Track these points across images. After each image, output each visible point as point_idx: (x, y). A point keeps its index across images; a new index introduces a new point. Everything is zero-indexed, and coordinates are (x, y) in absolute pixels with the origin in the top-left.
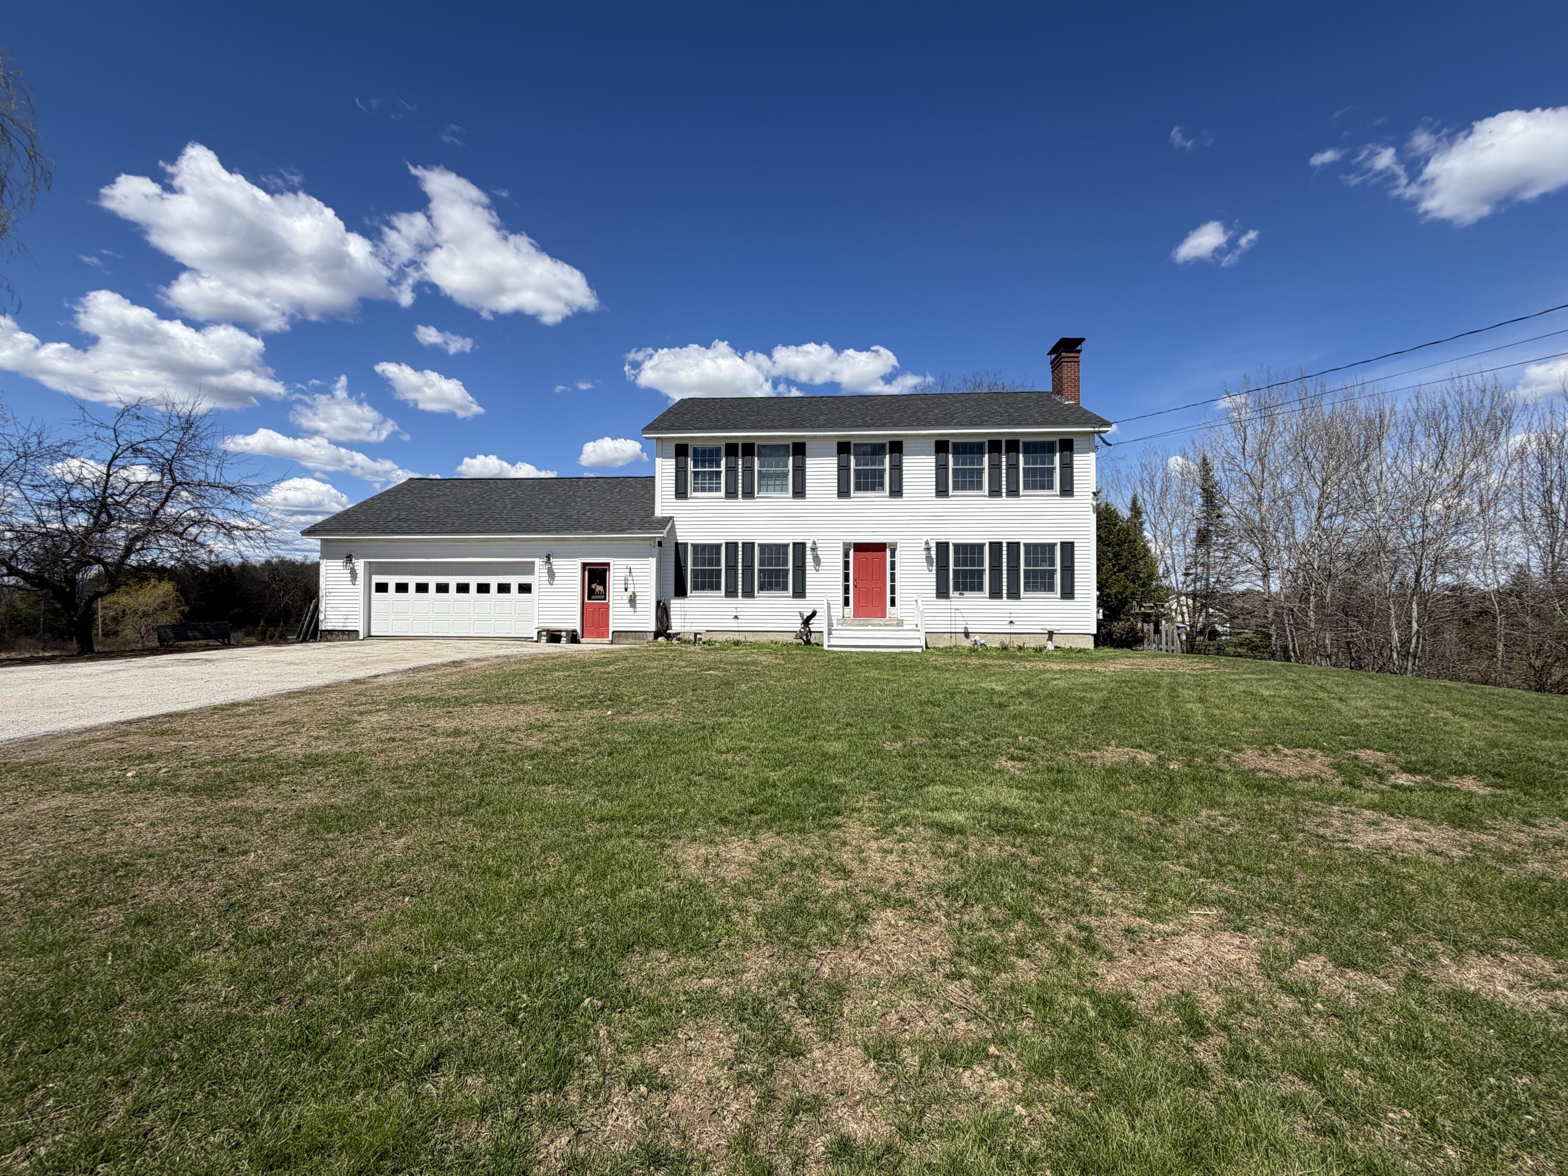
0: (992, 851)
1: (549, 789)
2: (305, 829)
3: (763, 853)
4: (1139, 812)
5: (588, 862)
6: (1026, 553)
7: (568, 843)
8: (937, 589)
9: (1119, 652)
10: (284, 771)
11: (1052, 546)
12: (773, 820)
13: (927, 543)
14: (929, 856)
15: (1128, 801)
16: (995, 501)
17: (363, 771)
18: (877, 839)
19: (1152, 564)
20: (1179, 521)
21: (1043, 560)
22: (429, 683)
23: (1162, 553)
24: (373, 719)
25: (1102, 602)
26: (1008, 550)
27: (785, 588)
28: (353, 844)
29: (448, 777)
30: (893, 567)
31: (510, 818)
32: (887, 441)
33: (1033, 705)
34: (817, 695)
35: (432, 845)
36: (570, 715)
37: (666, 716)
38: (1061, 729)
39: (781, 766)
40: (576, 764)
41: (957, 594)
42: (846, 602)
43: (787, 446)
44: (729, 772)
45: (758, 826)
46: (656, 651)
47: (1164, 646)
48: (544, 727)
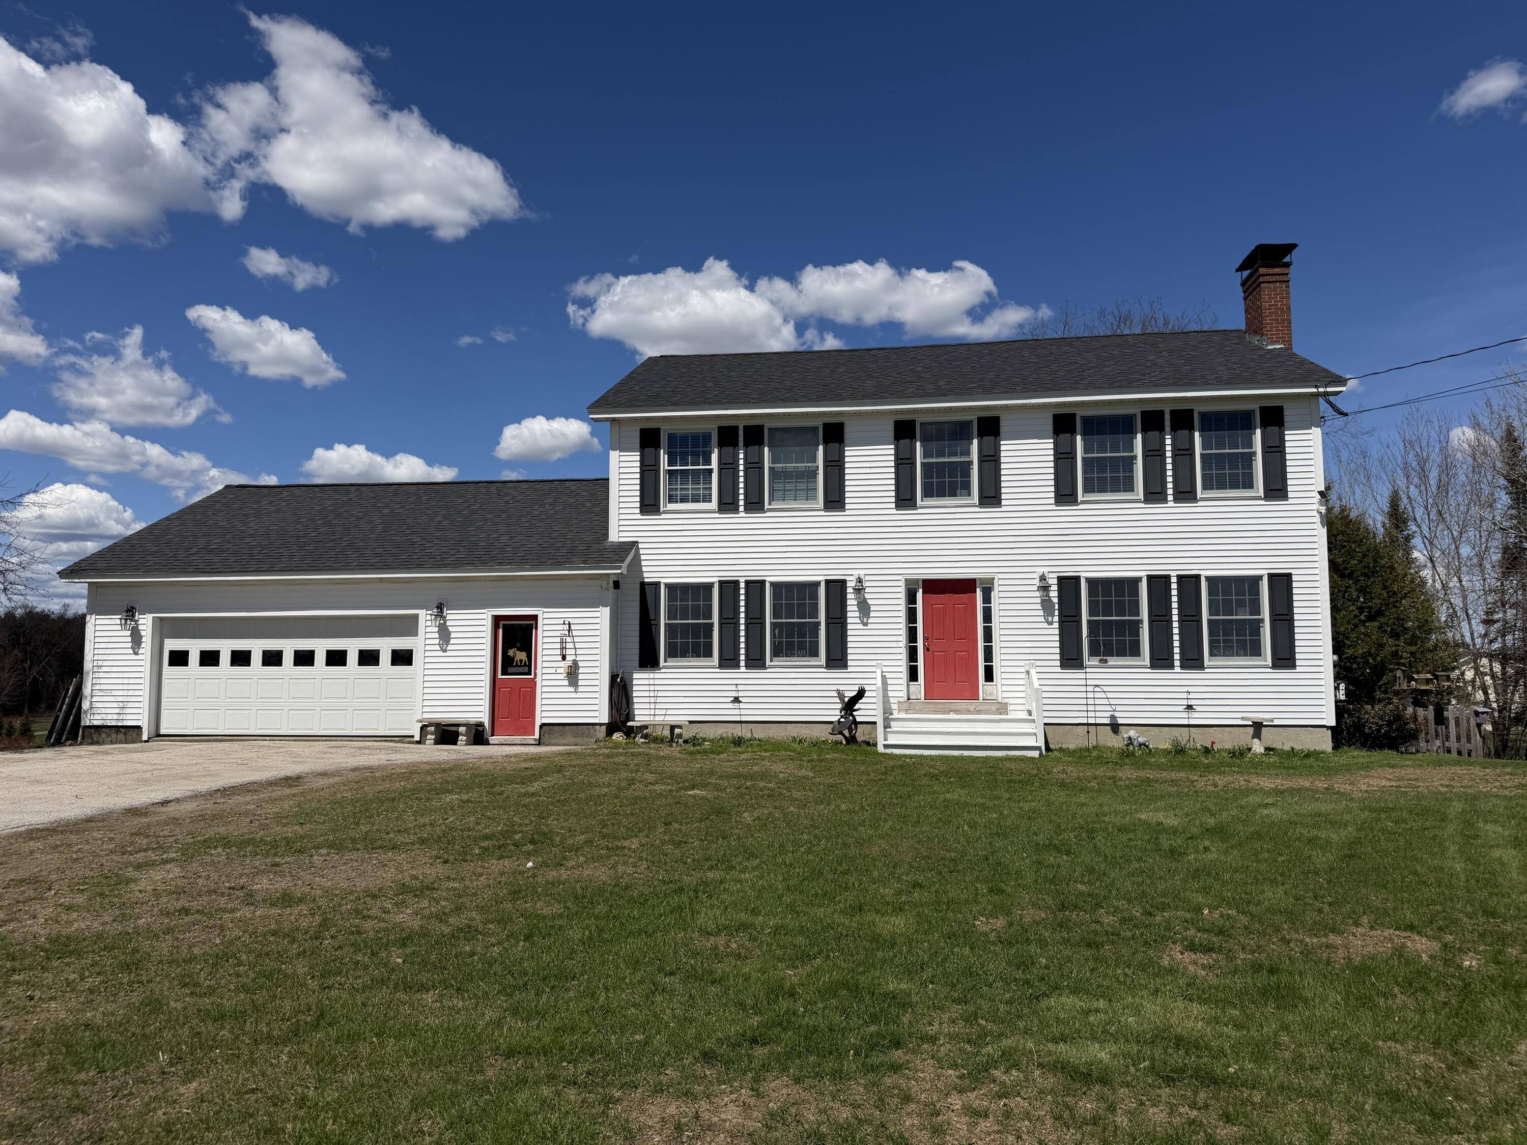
0: (1157, 1115)
1: (429, 998)
2: (44, 1064)
3: (772, 1115)
4: (1410, 1045)
5: (485, 1128)
6: (1211, 593)
7: (455, 1095)
8: (1062, 653)
9: (1377, 756)
10: (17, 964)
11: (1255, 581)
12: (788, 1055)
13: (1043, 578)
14: (1049, 1122)
15: (1392, 1027)
16: (1156, 509)
17: (138, 964)
18: (961, 1091)
19: (1428, 608)
20: (1471, 533)
21: (1241, 604)
22: (246, 813)
23: (1445, 586)
24: (157, 875)
25: (1342, 672)
26: (1179, 589)
27: (815, 653)
28: (117, 1091)
29: (269, 976)
30: (988, 617)
31: (364, 1049)
32: (973, 417)
33: (1226, 852)
34: (866, 832)
35: (239, 1094)
36: (467, 868)
37: (620, 869)
38: (1274, 895)
39: (805, 957)
40: (472, 954)
41: (1095, 661)
42: (913, 675)
43: (815, 429)
44: (719, 968)
45: (765, 1067)
46: (608, 756)
47: (1453, 744)
48: (425, 889)
